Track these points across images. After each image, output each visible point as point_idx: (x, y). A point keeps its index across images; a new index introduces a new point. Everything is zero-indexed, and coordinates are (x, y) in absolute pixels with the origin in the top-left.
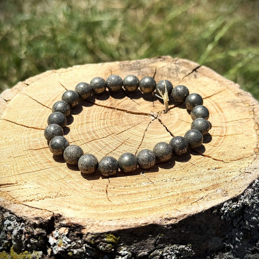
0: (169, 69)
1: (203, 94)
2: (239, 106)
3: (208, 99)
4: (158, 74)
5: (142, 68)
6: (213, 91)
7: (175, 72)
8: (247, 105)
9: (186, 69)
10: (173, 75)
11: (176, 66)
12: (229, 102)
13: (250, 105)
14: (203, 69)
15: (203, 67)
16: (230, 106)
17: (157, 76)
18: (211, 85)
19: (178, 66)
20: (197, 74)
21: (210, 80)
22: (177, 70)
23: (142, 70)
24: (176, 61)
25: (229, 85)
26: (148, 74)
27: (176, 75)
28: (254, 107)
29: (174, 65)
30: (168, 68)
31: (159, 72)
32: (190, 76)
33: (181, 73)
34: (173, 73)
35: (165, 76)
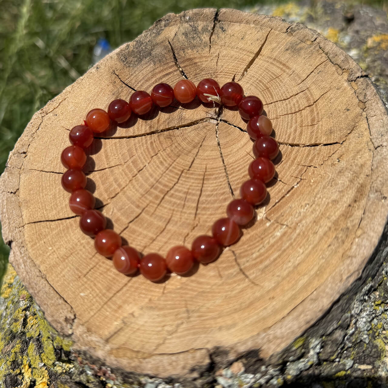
0: (186, 34)
1: (248, 51)
2: (301, 49)
3: (259, 57)
4: (177, 49)
5: (152, 50)
6: (258, 42)
7: (195, 35)
8: (309, 43)
9: (205, 23)
10: (195, 41)
11: (191, 26)
12: (287, 50)
13: (312, 42)
14: (225, 13)
15: (223, 10)
16: (292, 54)
17: (178, 53)
18: (249, 32)
19: (192, 23)
20: (223, 24)
21: (243, 25)
22: (195, 31)
23: (153, 53)
24: (184, 16)
25: (269, 23)
26: (164, 56)
27: (198, 39)
28: (317, 41)
29: (186, 25)
30: (183, 34)
31: (176, 45)
32: (216, 31)
33: (203, 33)
34: (193, 38)
35: (187, 48)
